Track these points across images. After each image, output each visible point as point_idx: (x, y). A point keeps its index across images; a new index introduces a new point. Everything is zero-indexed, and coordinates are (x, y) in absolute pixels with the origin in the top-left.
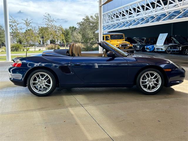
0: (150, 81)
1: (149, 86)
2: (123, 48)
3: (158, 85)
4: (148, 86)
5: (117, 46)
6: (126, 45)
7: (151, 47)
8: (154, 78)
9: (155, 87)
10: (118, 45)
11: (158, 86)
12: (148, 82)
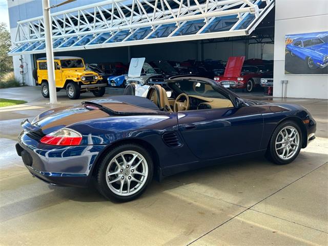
2: (89, 83)
5: (78, 79)
6: (92, 77)
7: (119, 80)
10: (79, 77)
12: (284, 144)
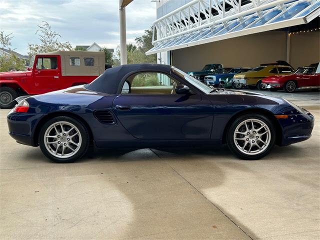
0: (251, 137)
1: (249, 144)
3: (264, 146)
4: (246, 142)
8: (259, 132)
9: (258, 148)
11: (262, 147)
12: (248, 137)
